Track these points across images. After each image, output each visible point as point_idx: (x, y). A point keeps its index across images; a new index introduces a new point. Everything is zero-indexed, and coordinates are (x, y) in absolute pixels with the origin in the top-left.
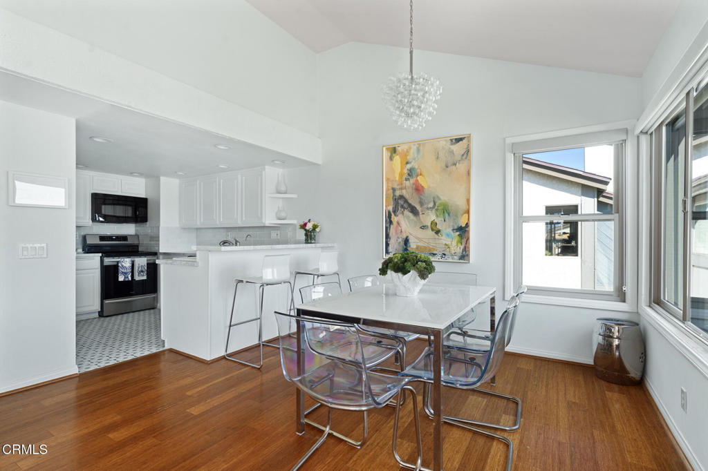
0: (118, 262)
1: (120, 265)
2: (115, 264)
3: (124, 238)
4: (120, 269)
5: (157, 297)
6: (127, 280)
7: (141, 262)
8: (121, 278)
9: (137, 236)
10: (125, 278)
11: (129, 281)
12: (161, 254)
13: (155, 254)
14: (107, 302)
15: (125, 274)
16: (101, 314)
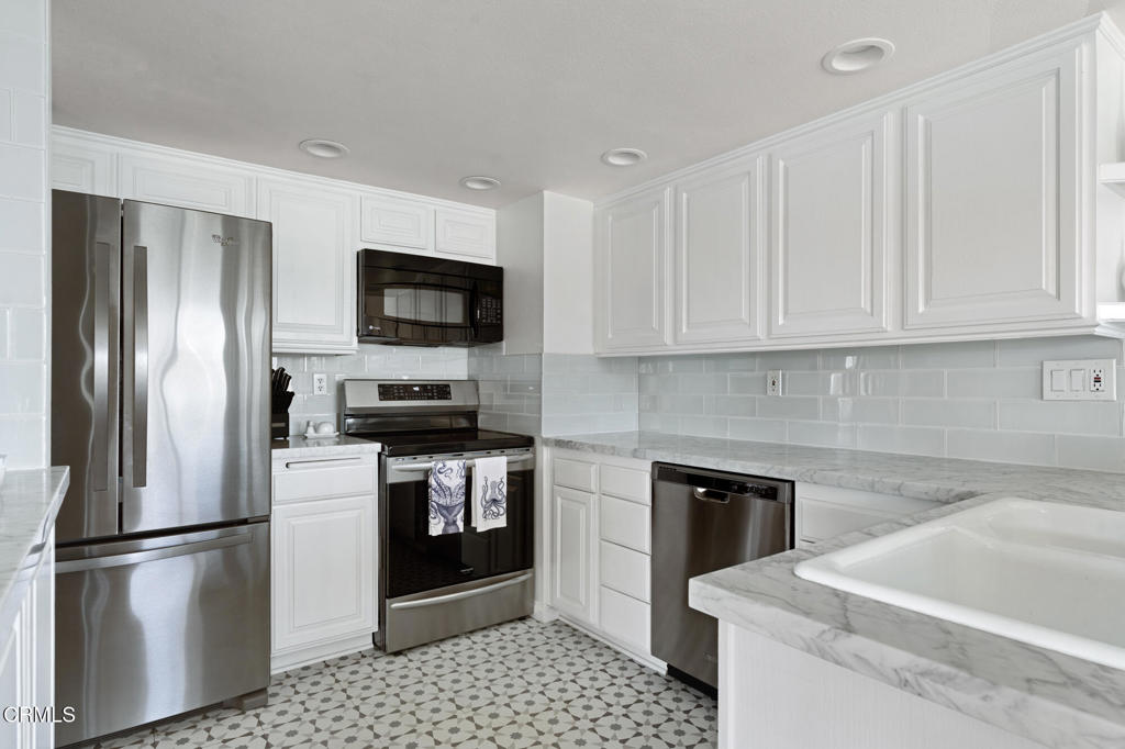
0: (427, 472)
1: (432, 481)
2: (420, 477)
3: (441, 390)
4: (434, 498)
5: (533, 579)
6: (451, 530)
7: (492, 470)
8: (436, 528)
9: (473, 382)
10: (447, 524)
11: (457, 535)
12: (546, 442)
13: (527, 442)
14: (396, 604)
15: (446, 510)
16: (379, 645)
